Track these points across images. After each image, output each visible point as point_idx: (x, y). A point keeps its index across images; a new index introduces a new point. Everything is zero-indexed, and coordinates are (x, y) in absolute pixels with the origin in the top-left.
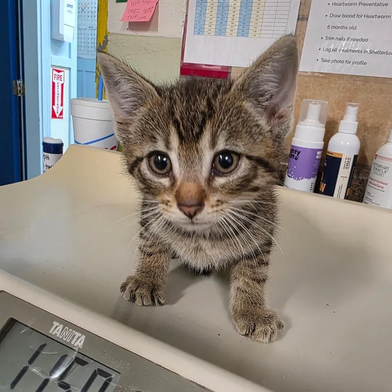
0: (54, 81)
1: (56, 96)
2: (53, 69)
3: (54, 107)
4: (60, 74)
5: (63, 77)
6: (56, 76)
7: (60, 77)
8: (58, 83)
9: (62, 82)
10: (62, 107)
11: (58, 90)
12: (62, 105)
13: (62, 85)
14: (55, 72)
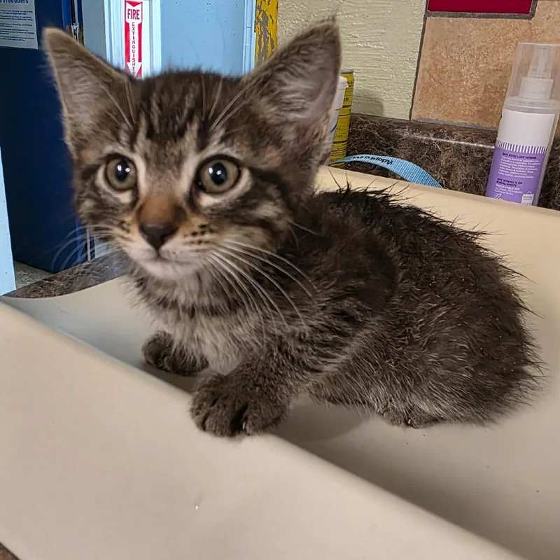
0: (128, 21)
1: (131, 45)
2: (126, 2)
3: (128, 64)
4: (136, 8)
5: (140, 13)
6: (130, 12)
7: (135, 14)
8: (134, 23)
9: (139, 21)
10: (140, 64)
11: (134, 35)
12: (140, 60)
13: (140, 26)
14: (129, 6)
